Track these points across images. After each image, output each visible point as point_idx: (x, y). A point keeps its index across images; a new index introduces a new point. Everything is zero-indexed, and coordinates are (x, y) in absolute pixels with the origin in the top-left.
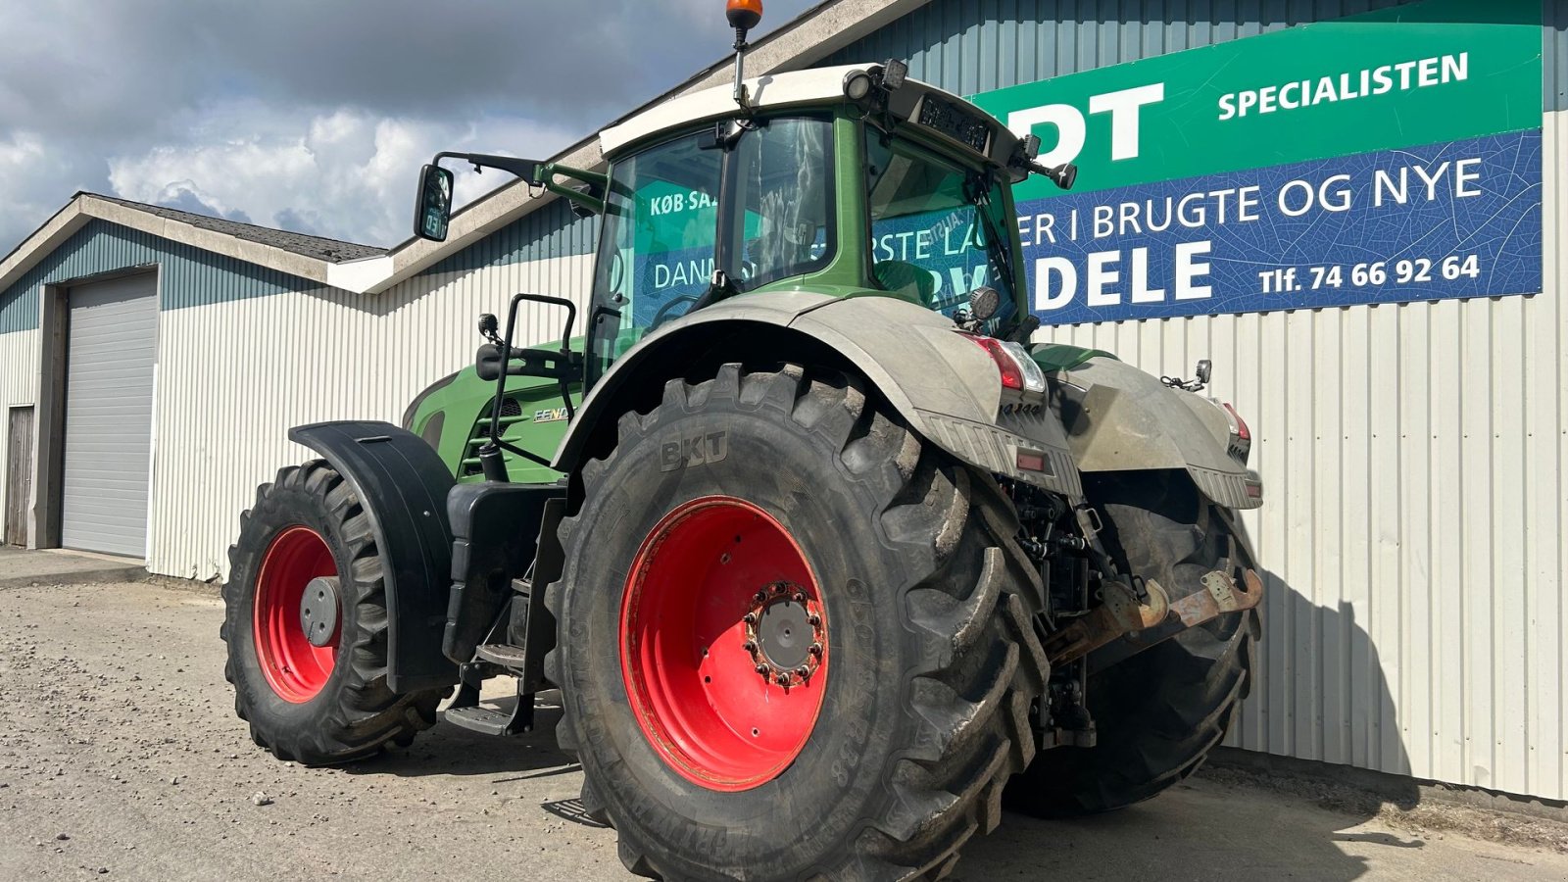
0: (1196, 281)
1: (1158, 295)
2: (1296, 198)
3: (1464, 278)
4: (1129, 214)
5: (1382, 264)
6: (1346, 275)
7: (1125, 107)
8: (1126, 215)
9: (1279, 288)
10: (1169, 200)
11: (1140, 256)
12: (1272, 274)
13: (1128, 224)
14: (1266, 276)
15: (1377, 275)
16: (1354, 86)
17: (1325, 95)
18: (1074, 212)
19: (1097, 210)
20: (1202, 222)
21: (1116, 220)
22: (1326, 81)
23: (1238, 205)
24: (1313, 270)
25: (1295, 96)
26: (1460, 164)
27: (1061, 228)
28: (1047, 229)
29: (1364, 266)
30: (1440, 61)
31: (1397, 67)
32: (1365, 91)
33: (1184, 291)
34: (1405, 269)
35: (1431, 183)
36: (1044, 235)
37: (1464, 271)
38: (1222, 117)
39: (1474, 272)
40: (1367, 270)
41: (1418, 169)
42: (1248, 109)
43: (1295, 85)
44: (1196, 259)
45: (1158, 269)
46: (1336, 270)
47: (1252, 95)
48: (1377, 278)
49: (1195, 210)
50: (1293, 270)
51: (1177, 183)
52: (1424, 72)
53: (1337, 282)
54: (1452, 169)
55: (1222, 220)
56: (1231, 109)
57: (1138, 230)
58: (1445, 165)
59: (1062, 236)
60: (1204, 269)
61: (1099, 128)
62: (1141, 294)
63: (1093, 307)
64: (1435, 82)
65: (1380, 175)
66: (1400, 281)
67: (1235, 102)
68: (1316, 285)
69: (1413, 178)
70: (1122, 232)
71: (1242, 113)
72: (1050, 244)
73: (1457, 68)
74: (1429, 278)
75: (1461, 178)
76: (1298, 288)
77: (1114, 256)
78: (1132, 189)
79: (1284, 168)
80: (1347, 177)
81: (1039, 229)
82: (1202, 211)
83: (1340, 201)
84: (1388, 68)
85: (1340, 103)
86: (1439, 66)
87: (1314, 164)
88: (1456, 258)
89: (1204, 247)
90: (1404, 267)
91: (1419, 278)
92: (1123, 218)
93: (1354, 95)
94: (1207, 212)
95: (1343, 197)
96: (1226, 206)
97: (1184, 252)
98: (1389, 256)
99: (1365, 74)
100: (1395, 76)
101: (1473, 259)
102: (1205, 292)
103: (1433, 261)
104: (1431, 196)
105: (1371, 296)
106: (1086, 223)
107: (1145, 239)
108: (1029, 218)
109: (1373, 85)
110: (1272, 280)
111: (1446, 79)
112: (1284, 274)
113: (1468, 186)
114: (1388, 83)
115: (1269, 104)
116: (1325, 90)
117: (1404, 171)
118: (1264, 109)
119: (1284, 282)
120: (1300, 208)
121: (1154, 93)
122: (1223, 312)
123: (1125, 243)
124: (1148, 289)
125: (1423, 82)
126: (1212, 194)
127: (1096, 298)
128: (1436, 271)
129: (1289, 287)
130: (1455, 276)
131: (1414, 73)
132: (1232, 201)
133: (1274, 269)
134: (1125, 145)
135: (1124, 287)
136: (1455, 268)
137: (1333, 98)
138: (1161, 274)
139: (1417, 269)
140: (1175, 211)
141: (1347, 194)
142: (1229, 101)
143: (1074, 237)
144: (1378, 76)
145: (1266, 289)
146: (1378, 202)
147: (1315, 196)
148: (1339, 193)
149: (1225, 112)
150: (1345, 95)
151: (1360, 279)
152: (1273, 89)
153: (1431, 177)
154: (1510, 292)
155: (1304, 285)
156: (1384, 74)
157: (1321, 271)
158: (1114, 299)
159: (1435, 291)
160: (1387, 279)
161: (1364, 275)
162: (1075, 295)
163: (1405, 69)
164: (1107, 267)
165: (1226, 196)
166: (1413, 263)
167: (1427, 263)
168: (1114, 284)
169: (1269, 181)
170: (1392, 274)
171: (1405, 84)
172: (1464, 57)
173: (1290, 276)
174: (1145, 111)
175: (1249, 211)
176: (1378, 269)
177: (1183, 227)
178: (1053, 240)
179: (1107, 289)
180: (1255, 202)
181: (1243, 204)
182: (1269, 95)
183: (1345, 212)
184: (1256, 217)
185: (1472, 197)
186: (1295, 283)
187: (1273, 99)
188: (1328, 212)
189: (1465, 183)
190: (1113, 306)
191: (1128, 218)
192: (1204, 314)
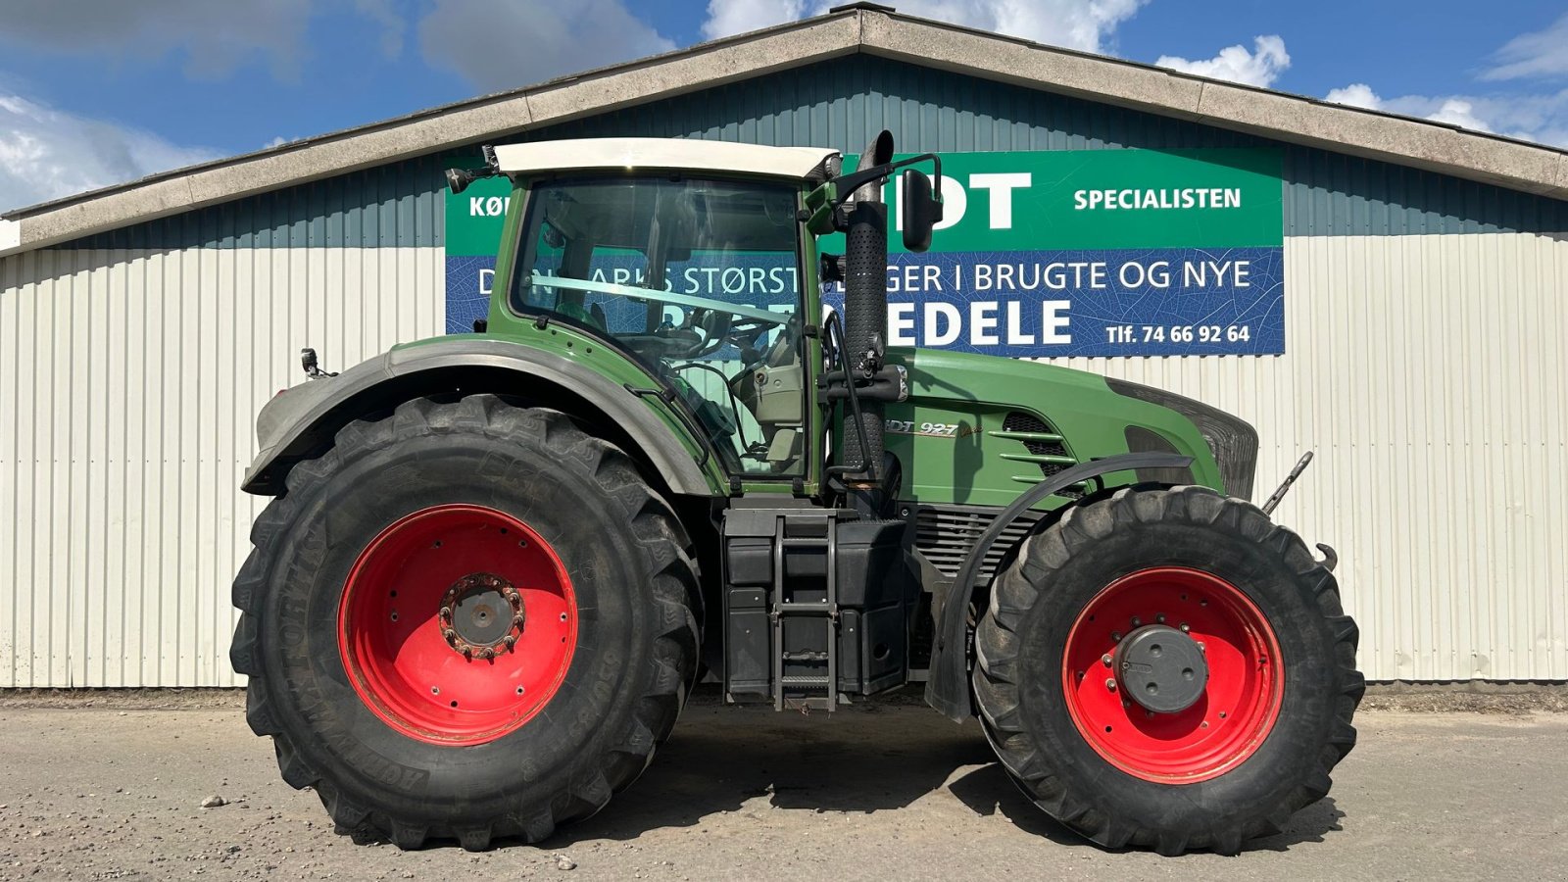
0: (1059, 331)
1: (1029, 340)
2: (1132, 275)
3: (1240, 341)
4: (1005, 274)
5: (1190, 328)
6: (1167, 333)
7: (1001, 188)
9: (1121, 340)
10: (1037, 266)
11: (1014, 308)
12: (1115, 329)
13: (1004, 281)
14: (1111, 330)
15: (1186, 335)
16: (1170, 199)
17: (1150, 202)
18: (958, 267)
19: (978, 267)
20: (1063, 286)
21: (994, 276)
22: (1150, 192)
23: (1090, 275)
24: (1145, 328)
25: (1129, 199)
26: (1237, 264)
27: (947, 278)
28: (934, 278)
29: (1179, 328)
30: (1224, 192)
31: (1197, 191)
32: (1177, 205)
33: (1050, 337)
34: (1204, 332)
35: (1220, 274)
36: (931, 283)
37: (1241, 337)
38: (1077, 207)
39: (1246, 338)
40: (1180, 331)
41: (1211, 264)
42: (1097, 204)
43: (1130, 192)
44: (1059, 313)
45: (1029, 319)
46: (1160, 330)
47: (1099, 193)
48: (1187, 337)
49: (1058, 276)
50: (1131, 327)
51: (1043, 252)
52: (1214, 198)
53: (1161, 338)
54: (1232, 266)
55: (1078, 286)
56: (1084, 203)
57: (1012, 287)
58: (1228, 263)
59: (948, 286)
60: (1065, 322)
61: (979, 202)
62: (1015, 337)
63: (975, 346)
64: (1220, 205)
65: (1188, 265)
66: (1202, 340)
67: (1086, 197)
68: (1147, 339)
69: (1209, 270)
70: (999, 287)
71: (1092, 206)
72: (937, 291)
73: (1233, 198)
74: (1219, 340)
75: (1238, 274)
76: (1134, 340)
77: (993, 306)
78: (1007, 253)
79: (1123, 251)
80: (1166, 264)
81: (927, 278)
82: (1063, 277)
84: (1191, 191)
85: (1160, 209)
86: (1223, 194)
87: (1144, 252)
88: (1235, 327)
89: (1065, 305)
90: (1204, 331)
91: (1214, 339)
92: (1000, 277)
93: (1170, 206)
94: (1067, 278)
95: (1164, 278)
96: (1081, 275)
97: (1049, 307)
98: (1194, 320)
99: (1176, 192)
100: (1196, 197)
101: (1245, 329)
102: (1066, 339)
103: (1222, 329)
104: (1220, 284)
105: (1183, 350)
106: (968, 277)
107: (1018, 295)
108: (917, 267)
109: (1182, 201)
110: (1116, 334)
111: (1227, 205)
112: (1124, 329)
113: (1242, 279)
114: (1192, 202)
115: (1112, 203)
116: (1150, 199)
117: (1203, 264)
118: (1108, 206)
119: (1124, 336)
120: (1135, 283)
121: (1024, 180)
122: (1079, 355)
123: (1002, 296)
124: (1021, 334)
125: (1214, 204)
126: (1070, 265)
127: (977, 338)
128: (1223, 335)
129: (1128, 340)
130: (1234, 340)
131: (1208, 197)
132: (1086, 272)
133: (1117, 325)
134: (1001, 217)
135: (1001, 331)
136: (1235, 334)
137: (1156, 206)
138: (1032, 322)
139: (1213, 333)
140: (1042, 275)
141: (1166, 275)
142: (1082, 196)
143: (958, 287)
144: (1185, 194)
145: (1112, 340)
146: (1187, 284)
147: (1146, 275)
148: (1162, 275)
149: (1080, 204)
150: (1164, 205)
151: (1176, 337)
152: (1114, 192)
153: (1220, 270)
154: (1268, 352)
155: (1138, 339)
156: (1189, 194)
157: (1150, 329)
158: (993, 340)
159: (1223, 348)
160: (1194, 338)
161: (1178, 334)
162: (960, 335)
163: (1202, 192)
164: (987, 314)
165: (1081, 268)
166: (1210, 328)
167: (1218, 329)
168: (993, 328)
169: (1114, 259)
170: (1197, 336)
171: (1202, 204)
172: (1238, 191)
173: (1128, 331)
174: (1016, 193)
175: (1099, 281)
176: (1188, 331)
177: (1049, 288)
178: (939, 288)
179: (987, 332)
180: (1102, 275)
181: (1094, 275)
182: (1112, 196)
183: (1166, 288)
184: (1103, 286)
185: (1244, 288)
186: (1132, 336)
187: (1114, 199)
188: (1154, 287)
189: (1240, 277)
190: (992, 346)
191: (1004, 276)
192: (1065, 356)
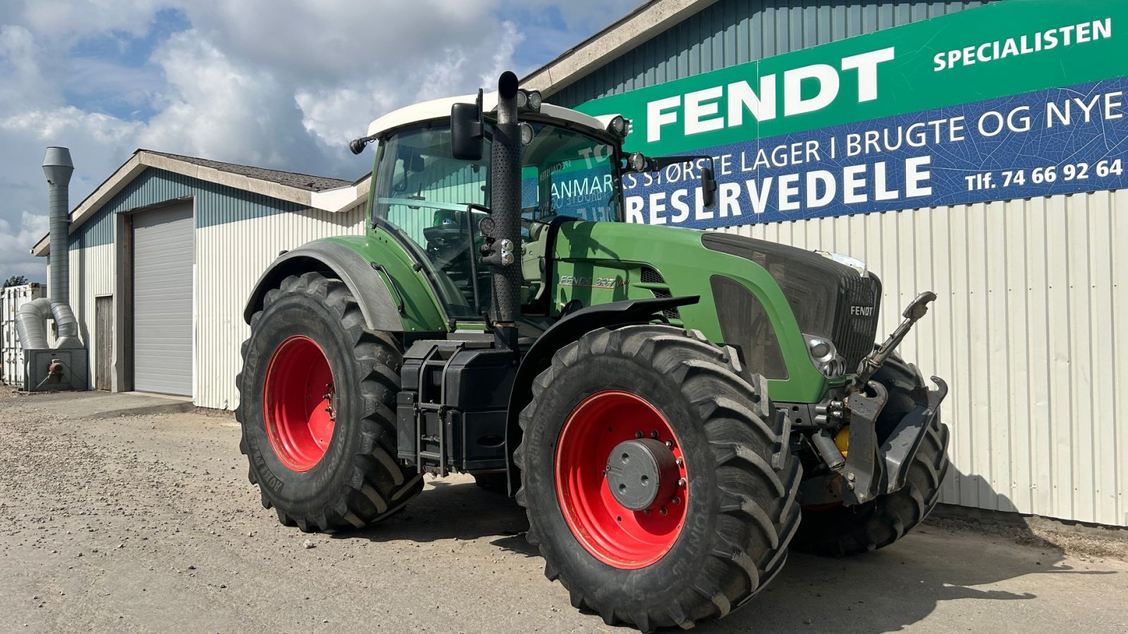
0: (921, 184)
1: (894, 195)
2: (991, 124)
3: (1112, 176)
4: (872, 140)
5: (1053, 168)
6: (1028, 176)
7: (867, 65)
8: (870, 139)
9: (979, 187)
10: (900, 128)
11: (880, 168)
12: (974, 177)
13: (871, 146)
14: (970, 179)
15: (1050, 176)
16: (1031, 44)
17: (1010, 51)
18: (833, 139)
19: (849, 137)
20: (923, 143)
21: (862, 143)
22: (1011, 41)
23: (949, 130)
24: (1004, 174)
25: (988, 52)
26: (1108, 96)
27: (824, 150)
28: (814, 151)
29: (1041, 169)
30: (1091, 25)
31: (1061, 30)
32: (1038, 48)
33: (912, 191)
34: (1070, 171)
35: (1087, 110)
36: (812, 155)
37: (1112, 171)
38: (936, 69)
39: (1119, 171)
40: (1043, 172)
41: (1078, 101)
42: (955, 63)
43: (989, 45)
44: (920, 169)
45: (893, 177)
46: (1021, 173)
47: (958, 53)
48: (1050, 177)
49: (919, 135)
50: (990, 174)
51: (905, 116)
52: (1080, 33)
53: (1022, 181)
54: (1102, 100)
55: (938, 141)
56: (943, 63)
57: (878, 150)
58: (1097, 97)
59: (825, 155)
60: (926, 175)
61: (849, 80)
62: (882, 194)
63: (848, 204)
64: (1088, 39)
65: (1051, 106)
66: (1066, 179)
67: (946, 58)
68: (1006, 184)
69: (1074, 106)
70: (867, 151)
71: (951, 66)
72: (816, 162)
73: (1103, 29)
74: (1087, 177)
75: (1108, 106)
76: (993, 186)
77: (862, 168)
78: (874, 121)
79: (981, 102)
80: (1027, 108)
81: (808, 151)
82: (923, 135)
83: (1023, 125)
84: (1054, 31)
85: (1021, 56)
86: (1091, 28)
87: (1003, 100)
88: (1106, 162)
89: (926, 160)
90: (1069, 169)
91: (1080, 176)
92: (868, 142)
93: (1031, 50)
94: (927, 136)
95: (1024, 122)
96: (940, 131)
97: (911, 164)
98: (1058, 162)
99: (1038, 36)
100: (1060, 36)
101: (1118, 162)
102: (927, 191)
103: (1090, 165)
104: (1087, 119)
105: (1046, 190)
106: (841, 146)
107: (884, 156)
108: (801, 144)
109: (1044, 43)
110: (975, 182)
111: (1096, 37)
112: (983, 177)
113: (1113, 111)
114: (1055, 41)
115: (970, 59)
116: (1010, 48)
117: (1067, 102)
118: (966, 62)
119: (983, 183)
120: (993, 131)
121: (888, 54)
122: (940, 205)
123: (869, 159)
124: (887, 191)
125: (1080, 40)
126: (930, 123)
127: (850, 198)
128: (1092, 171)
129: (987, 186)
130: (1106, 174)
131: (1073, 34)
132: (944, 128)
133: (976, 174)
134: (868, 90)
135: (869, 189)
136: (1106, 169)
137: (1016, 53)
138: (896, 180)
139: (1079, 170)
140: (904, 136)
141: (1027, 120)
142: (941, 58)
143: (833, 156)
144: (1047, 37)
145: (971, 188)
146: (1050, 125)
147: (1006, 122)
148: (1022, 119)
149: (939, 66)
150: (1024, 50)
151: (1038, 178)
152: (973, 48)
153: (1087, 106)
155: (997, 184)
156: (1052, 35)
157: (1010, 174)
158: (863, 198)
159: (1092, 185)
160: (1057, 178)
161: (1040, 176)
162: (835, 196)
163: (1066, 31)
164: (857, 176)
165: (940, 124)
166: (1075, 166)
167: (1085, 166)
168: (862, 188)
169: (971, 112)
170: (1061, 175)
171: (1067, 42)
172: (1108, 21)
173: (987, 178)
174: (882, 67)
175: (957, 134)
176: (1051, 171)
177: (910, 146)
178: (818, 159)
179: (857, 191)
180: (961, 128)
181: (953, 129)
182: (970, 52)
183: (1027, 132)
184: (962, 138)
185: (1117, 119)
186: (991, 183)
187: (973, 55)
188: (1014, 133)
189: (1111, 109)
190: (862, 203)
191: (871, 142)
192: (927, 206)
